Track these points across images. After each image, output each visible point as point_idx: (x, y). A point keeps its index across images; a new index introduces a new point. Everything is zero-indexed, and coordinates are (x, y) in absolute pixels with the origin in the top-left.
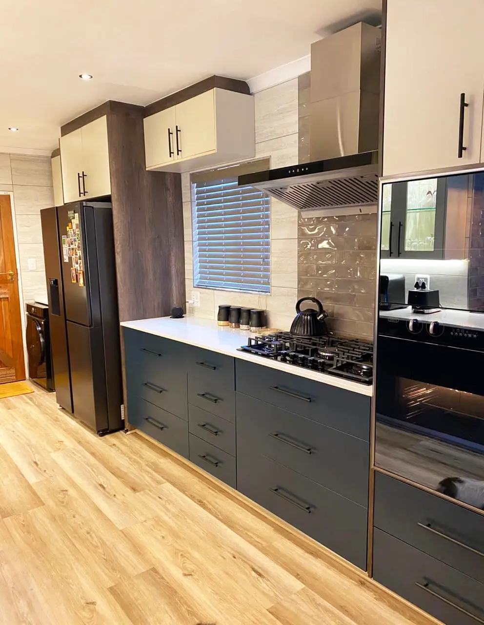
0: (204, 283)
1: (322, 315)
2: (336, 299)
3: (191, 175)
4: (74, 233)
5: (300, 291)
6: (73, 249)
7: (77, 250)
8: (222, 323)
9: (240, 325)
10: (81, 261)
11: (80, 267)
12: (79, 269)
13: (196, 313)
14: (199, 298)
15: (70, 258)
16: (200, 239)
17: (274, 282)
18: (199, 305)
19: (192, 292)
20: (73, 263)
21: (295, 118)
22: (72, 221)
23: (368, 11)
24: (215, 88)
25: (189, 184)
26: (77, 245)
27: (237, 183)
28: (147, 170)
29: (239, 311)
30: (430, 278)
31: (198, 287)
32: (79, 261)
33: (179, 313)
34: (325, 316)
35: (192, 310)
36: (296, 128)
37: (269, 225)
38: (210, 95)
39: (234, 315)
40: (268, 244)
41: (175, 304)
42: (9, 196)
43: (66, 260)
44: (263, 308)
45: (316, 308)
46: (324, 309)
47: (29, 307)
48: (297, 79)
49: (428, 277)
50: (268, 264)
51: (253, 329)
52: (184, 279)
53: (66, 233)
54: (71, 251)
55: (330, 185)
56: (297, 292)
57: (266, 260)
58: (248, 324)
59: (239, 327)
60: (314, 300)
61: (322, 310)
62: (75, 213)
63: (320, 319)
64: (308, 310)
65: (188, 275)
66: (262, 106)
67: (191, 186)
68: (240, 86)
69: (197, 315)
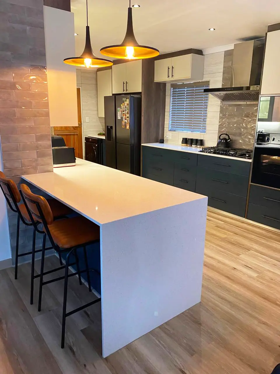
0: (174, 129)
1: (229, 140)
2: (234, 135)
3: (171, 84)
4: (125, 107)
5: (219, 132)
6: (124, 114)
7: (126, 114)
8: (183, 145)
9: (192, 145)
10: (128, 119)
11: (128, 121)
12: (127, 122)
13: (168, 142)
14: (171, 135)
15: (122, 118)
16: (172, 111)
17: (207, 128)
18: (171, 138)
19: (168, 133)
20: (123, 120)
21: (222, 66)
22: (125, 102)
23: (255, 36)
24: (192, 54)
25: (170, 88)
26: (127, 112)
27: (203, 91)
28: (155, 82)
29: (192, 140)
30: (265, 131)
31: (170, 130)
32: (127, 119)
33: (162, 141)
34: (231, 140)
35: (167, 140)
36: (222, 71)
37: (207, 106)
38: (189, 56)
39: (189, 142)
40: (206, 113)
41: (160, 137)
42: (80, 88)
43: (119, 118)
44: (202, 139)
45: (227, 137)
46: (230, 138)
47: (87, 139)
48: (224, 52)
49: (264, 130)
50: (205, 121)
51: (198, 146)
52: (164, 127)
53: (120, 107)
54: (123, 115)
55: (238, 94)
56: (218, 132)
57: (204, 120)
58: (196, 144)
59: (192, 146)
60: (226, 134)
61: (229, 139)
62: (127, 99)
63: (229, 141)
64: (224, 138)
65: (166, 126)
66: (207, 60)
67: (171, 89)
68: (199, 52)
69: (169, 142)
